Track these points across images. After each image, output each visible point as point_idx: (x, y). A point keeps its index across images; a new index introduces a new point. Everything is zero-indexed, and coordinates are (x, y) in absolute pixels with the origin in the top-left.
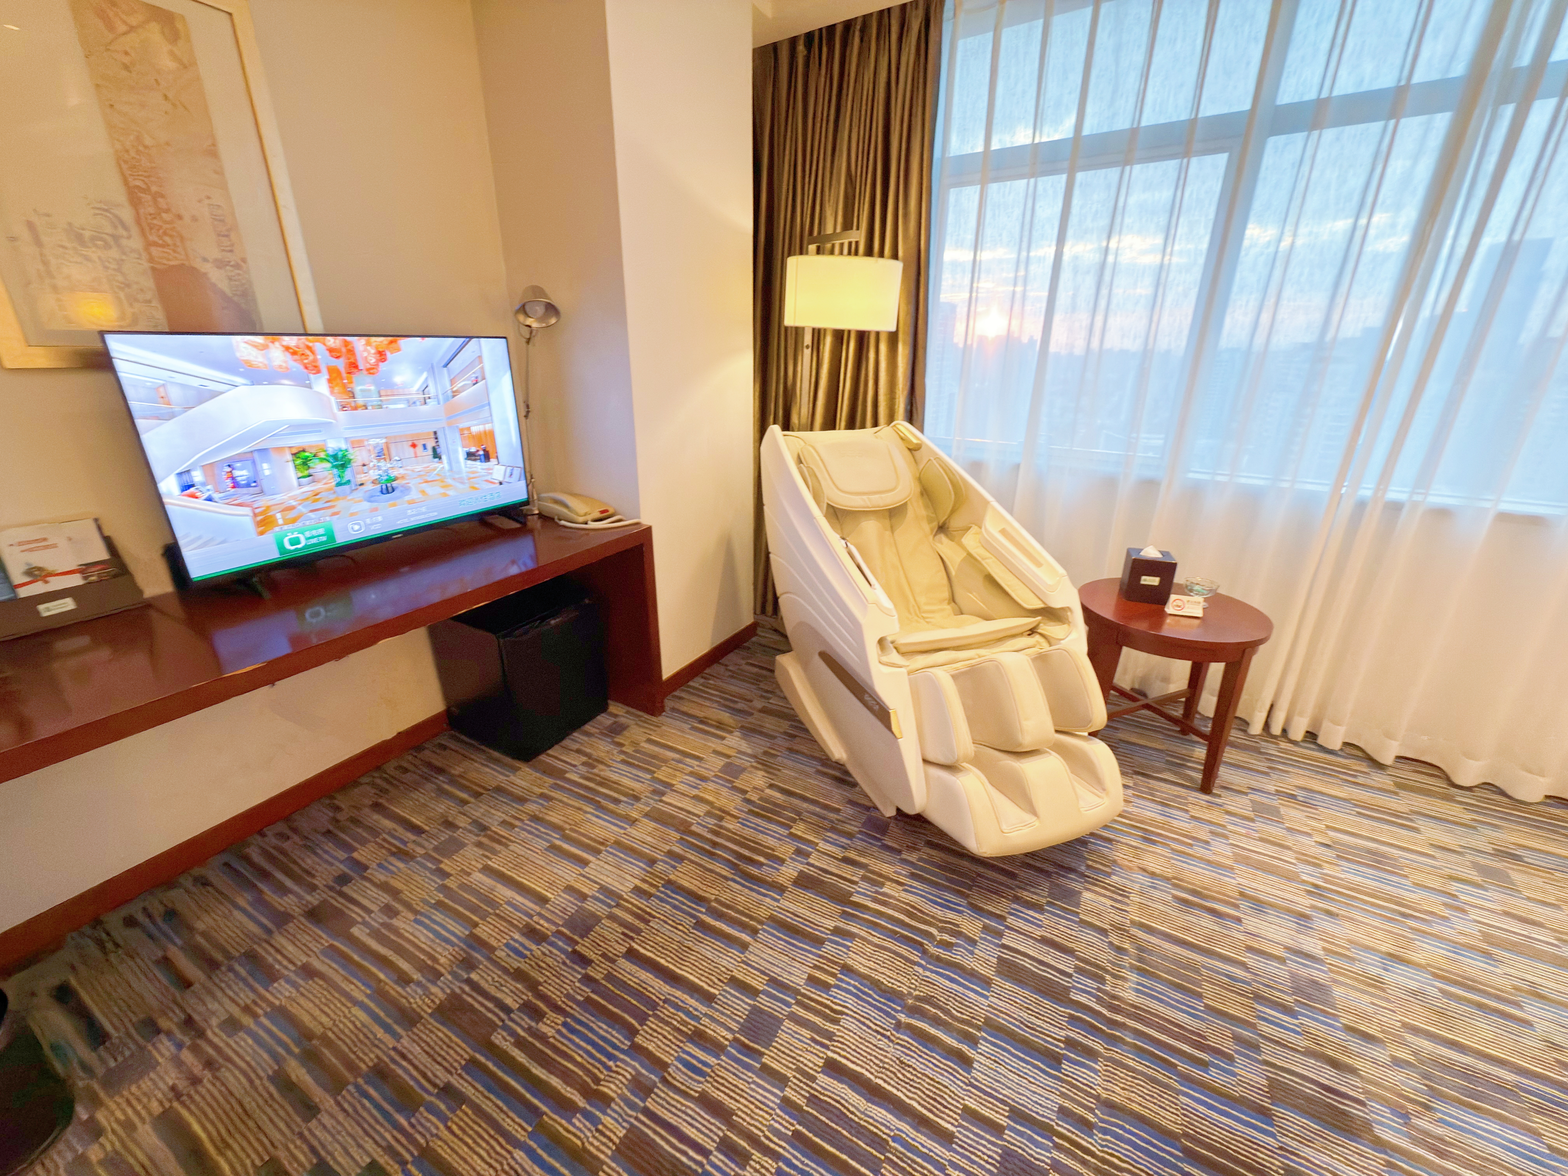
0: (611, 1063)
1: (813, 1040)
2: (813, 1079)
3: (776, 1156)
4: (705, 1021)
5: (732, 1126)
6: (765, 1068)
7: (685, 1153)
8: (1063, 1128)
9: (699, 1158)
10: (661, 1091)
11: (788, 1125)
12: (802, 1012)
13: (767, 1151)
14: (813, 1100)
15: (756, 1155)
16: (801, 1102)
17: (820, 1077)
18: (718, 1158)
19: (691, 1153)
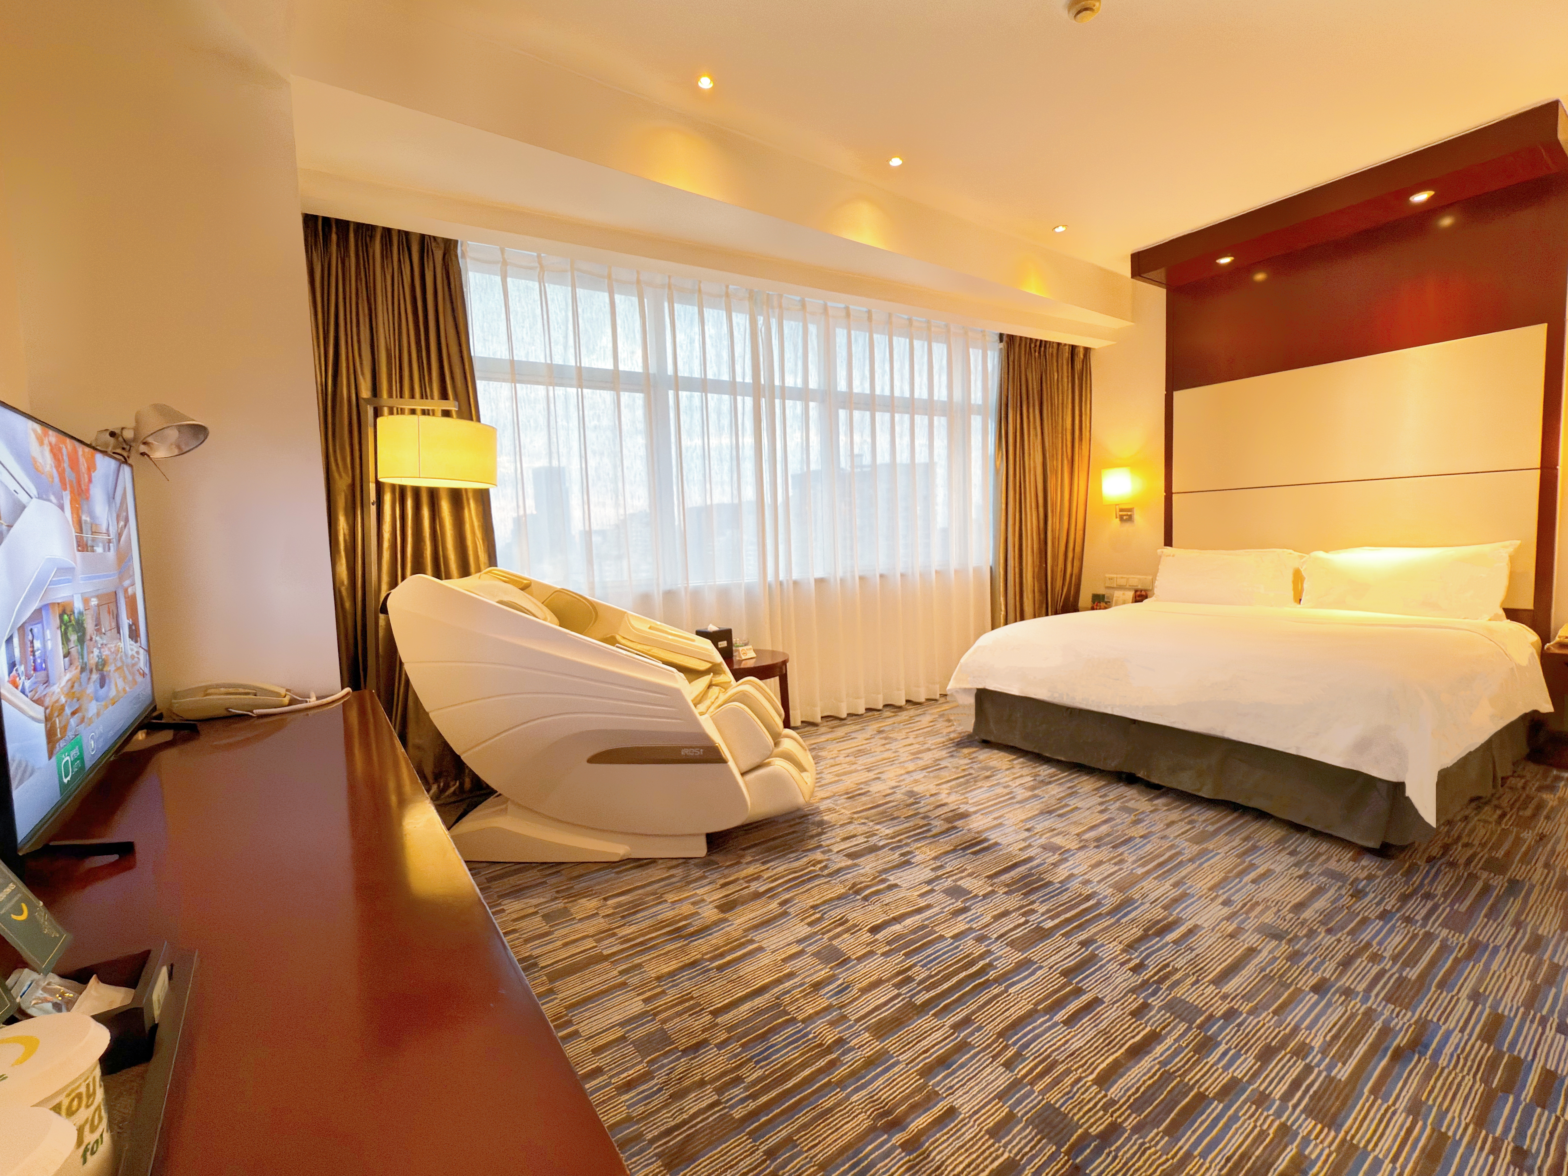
0: (811, 1036)
1: (852, 934)
2: (876, 940)
3: (915, 965)
4: (807, 980)
5: (888, 980)
6: (858, 959)
7: (895, 1005)
8: (940, 873)
9: (900, 998)
10: (847, 1011)
11: (899, 957)
12: (831, 934)
13: (909, 968)
14: (889, 943)
15: (910, 973)
16: (888, 948)
17: (876, 937)
18: (904, 990)
19: (896, 1002)
